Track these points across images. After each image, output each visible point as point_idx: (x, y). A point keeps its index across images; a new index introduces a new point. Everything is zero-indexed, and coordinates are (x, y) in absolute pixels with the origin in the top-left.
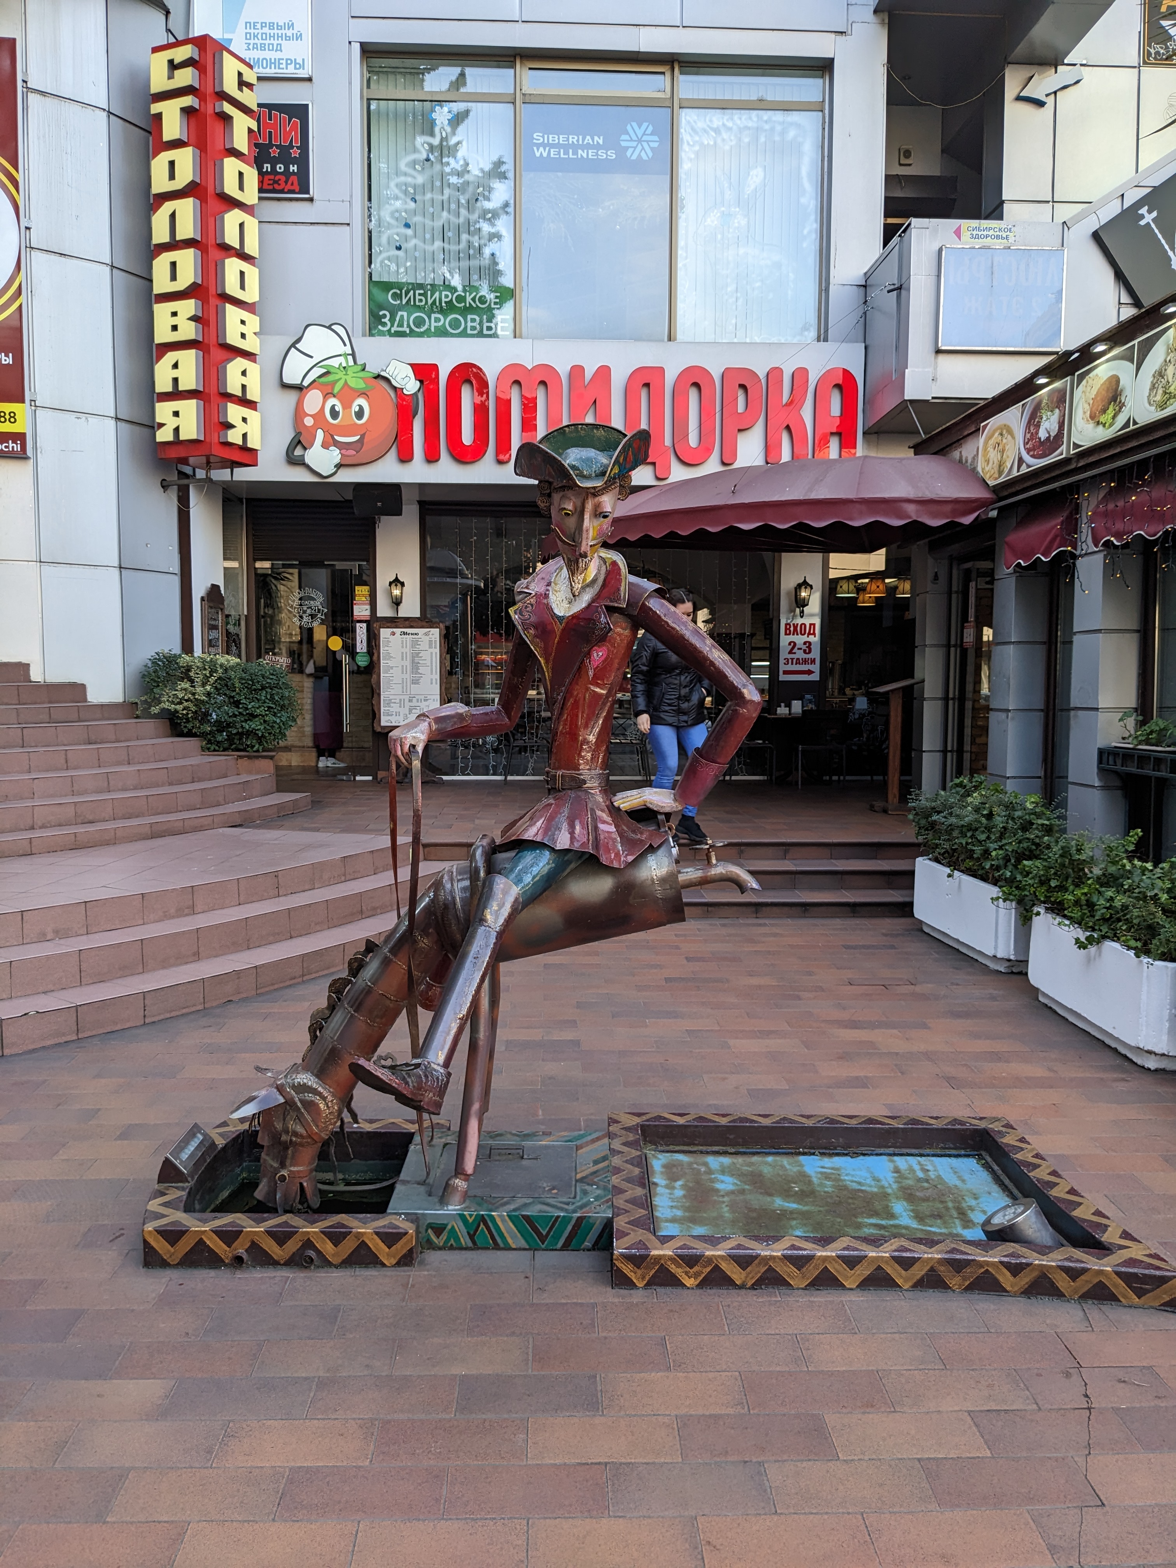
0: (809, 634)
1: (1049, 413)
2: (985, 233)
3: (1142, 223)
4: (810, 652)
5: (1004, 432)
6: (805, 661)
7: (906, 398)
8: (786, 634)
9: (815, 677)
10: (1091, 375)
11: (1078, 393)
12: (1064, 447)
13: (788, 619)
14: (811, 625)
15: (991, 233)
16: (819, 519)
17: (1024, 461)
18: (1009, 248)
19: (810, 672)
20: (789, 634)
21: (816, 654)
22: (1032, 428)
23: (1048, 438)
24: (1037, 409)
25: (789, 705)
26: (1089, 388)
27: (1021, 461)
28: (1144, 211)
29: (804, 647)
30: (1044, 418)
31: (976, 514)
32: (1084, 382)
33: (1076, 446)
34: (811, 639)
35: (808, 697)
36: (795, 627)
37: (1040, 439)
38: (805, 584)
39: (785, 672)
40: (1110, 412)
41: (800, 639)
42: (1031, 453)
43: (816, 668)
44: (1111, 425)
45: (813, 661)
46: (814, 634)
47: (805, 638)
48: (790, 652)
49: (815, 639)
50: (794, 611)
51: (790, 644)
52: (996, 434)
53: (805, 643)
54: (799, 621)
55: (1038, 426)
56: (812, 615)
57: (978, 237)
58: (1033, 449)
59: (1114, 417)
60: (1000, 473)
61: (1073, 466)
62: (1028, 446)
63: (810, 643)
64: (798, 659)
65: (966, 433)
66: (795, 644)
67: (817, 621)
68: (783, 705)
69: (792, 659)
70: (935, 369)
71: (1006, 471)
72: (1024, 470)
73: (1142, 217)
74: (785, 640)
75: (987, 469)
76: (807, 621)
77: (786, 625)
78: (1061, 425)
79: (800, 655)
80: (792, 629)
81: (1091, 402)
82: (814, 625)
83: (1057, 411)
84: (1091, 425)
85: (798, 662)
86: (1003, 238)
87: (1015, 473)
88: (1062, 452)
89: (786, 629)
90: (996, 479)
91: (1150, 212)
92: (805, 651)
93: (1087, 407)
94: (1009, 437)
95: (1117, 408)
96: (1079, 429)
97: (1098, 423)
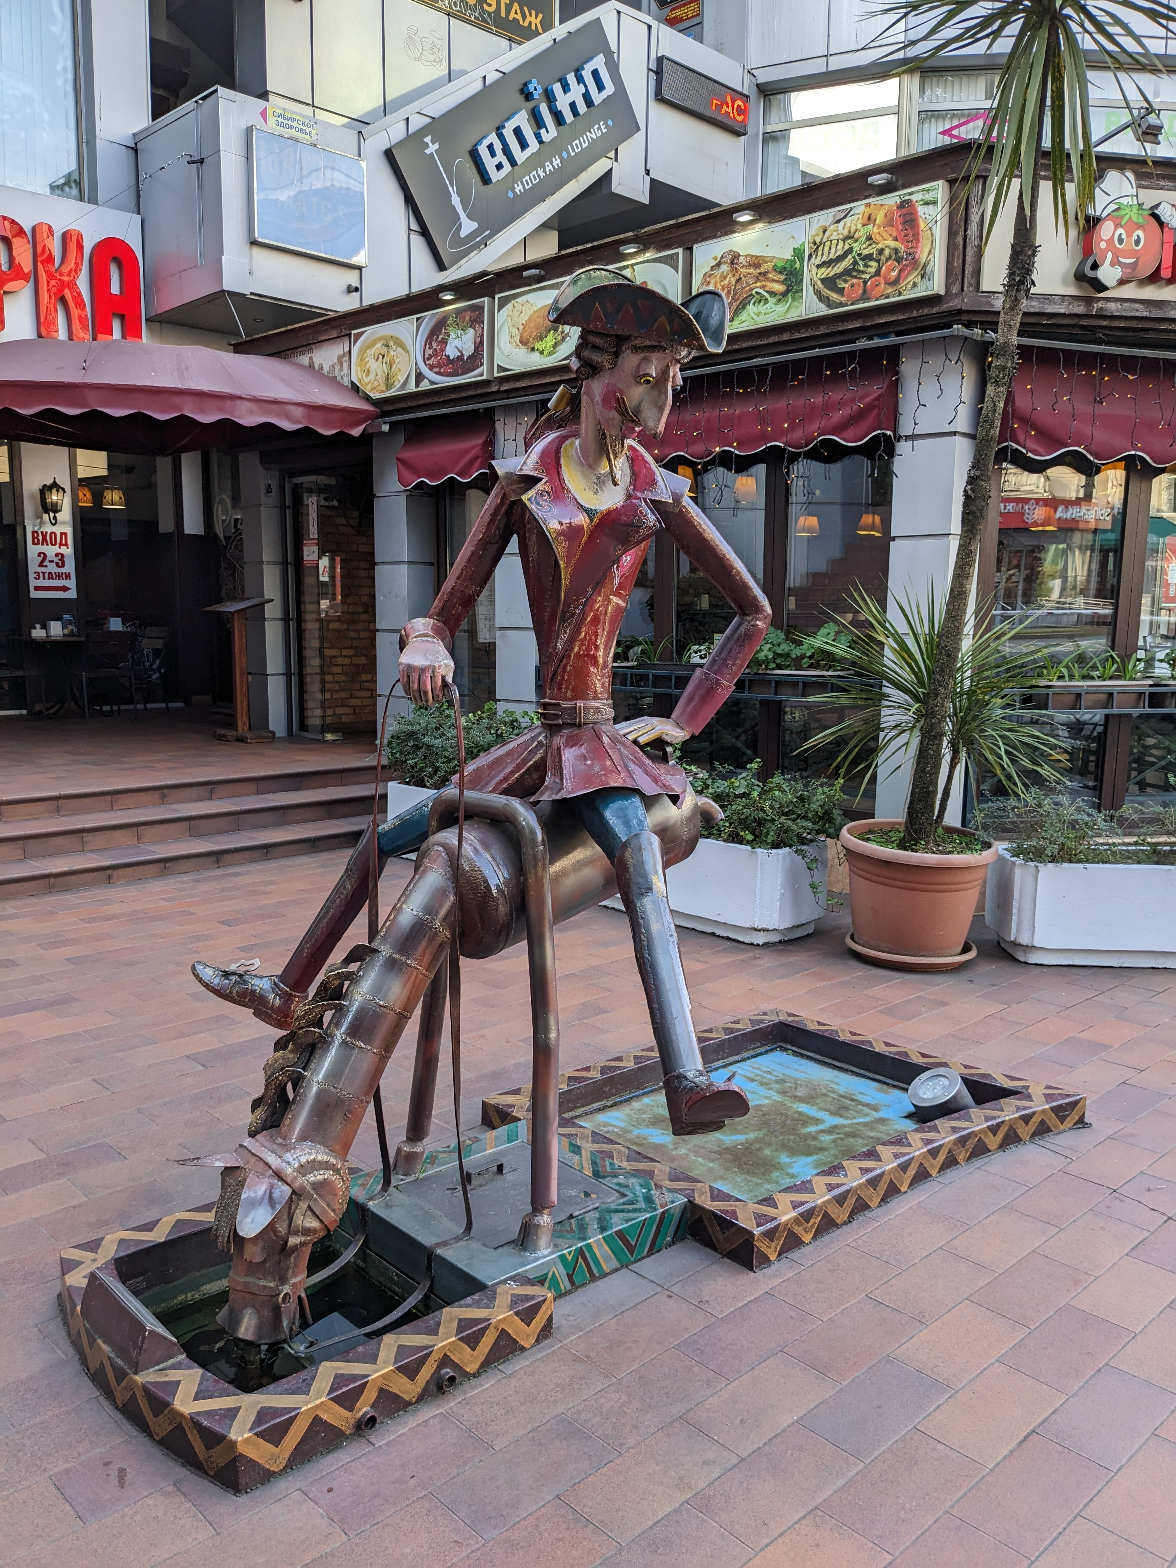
0: (61, 544)
1: (459, 332)
2: (290, 123)
3: (428, 152)
4: (63, 566)
5: (392, 344)
6: (59, 576)
7: (226, 287)
8: (34, 543)
9: (72, 594)
10: (519, 300)
11: (501, 317)
12: (484, 368)
13: (34, 526)
14: (62, 534)
15: (295, 124)
16: (164, 411)
17: (424, 377)
18: (315, 146)
19: (65, 589)
20: (38, 544)
21: (70, 567)
22: (434, 345)
23: (460, 357)
24: (440, 326)
25: (44, 627)
26: (517, 314)
27: (419, 377)
28: (428, 139)
29: (56, 560)
30: (453, 335)
31: (363, 427)
32: (509, 306)
33: (501, 369)
34: (63, 550)
35: (66, 617)
36: (44, 536)
37: (448, 357)
38: (55, 485)
39: (37, 588)
40: (550, 340)
41: (51, 551)
42: (437, 370)
43: (72, 583)
44: (550, 354)
45: (68, 576)
46: (66, 545)
47: (56, 549)
48: (41, 565)
49: (68, 551)
50: (41, 518)
51: (39, 555)
52: (379, 345)
53: (57, 555)
54: (48, 529)
55: (444, 342)
56: (63, 523)
57: (283, 125)
58: (439, 365)
59: (555, 346)
60: (389, 386)
61: (495, 388)
62: (430, 362)
63: (63, 556)
64: (50, 573)
65: (323, 338)
66: (45, 556)
67: (69, 530)
68: (38, 626)
69: (44, 573)
70: (251, 260)
71: (398, 385)
72: (425, 386)
73: (427, 146)
74: (33, 551)
75: (366, 380)
76: (58, 529)
77: (33, 532)
78: (479, 346)
79: (52, 568)
80: (40, 538)
81: (521, 327)
82: (65, 534)
83: (472, 330)
84: (522, 351)
85: (50, 575)
86: (306, 133)
87: (412, 388)
88: (482, 373)
89: (33, 538)
90: (382, 392)
91: (433, 142)
92: (57, 564)
93: (515, 331)
94: (399, 349)
95: (559, 338)
96: (506, 352)
97: (533, 349)
